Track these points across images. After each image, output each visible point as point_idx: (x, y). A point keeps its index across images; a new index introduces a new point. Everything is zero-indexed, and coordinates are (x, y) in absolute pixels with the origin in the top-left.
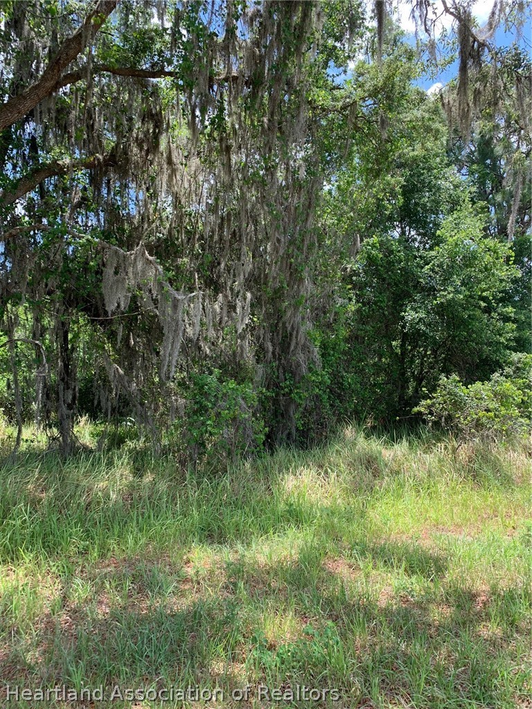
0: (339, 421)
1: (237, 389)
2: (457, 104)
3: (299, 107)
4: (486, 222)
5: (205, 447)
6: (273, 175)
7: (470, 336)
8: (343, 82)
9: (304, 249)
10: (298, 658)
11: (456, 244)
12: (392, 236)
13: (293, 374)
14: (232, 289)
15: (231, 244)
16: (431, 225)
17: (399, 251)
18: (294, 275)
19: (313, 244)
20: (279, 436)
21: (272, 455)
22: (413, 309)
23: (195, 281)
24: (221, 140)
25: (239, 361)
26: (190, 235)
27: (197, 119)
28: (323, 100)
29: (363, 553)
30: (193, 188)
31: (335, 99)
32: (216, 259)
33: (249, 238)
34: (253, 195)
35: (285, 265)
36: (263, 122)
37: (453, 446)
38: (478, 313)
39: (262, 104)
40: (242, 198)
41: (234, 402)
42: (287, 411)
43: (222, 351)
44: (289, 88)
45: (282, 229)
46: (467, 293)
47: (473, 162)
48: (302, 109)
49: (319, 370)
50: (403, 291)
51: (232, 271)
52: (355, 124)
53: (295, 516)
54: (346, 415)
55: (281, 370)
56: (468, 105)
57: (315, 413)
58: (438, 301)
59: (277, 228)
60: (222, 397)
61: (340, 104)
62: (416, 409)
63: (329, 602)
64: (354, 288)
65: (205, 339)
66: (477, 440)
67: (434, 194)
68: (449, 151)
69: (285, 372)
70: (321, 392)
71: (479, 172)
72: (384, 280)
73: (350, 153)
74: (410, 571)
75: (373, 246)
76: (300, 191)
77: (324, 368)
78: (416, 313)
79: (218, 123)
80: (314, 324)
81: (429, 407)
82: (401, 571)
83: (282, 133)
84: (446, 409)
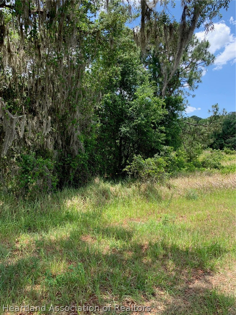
0: (92, 175)
1: (44, 162)
2: (140, 36)
3: (73, 30)
4: (155, 90)
5: (28, 189)
6: (61, 61)
7: (147, 139)
8: (94, 20)
9: (76, 97)
10: (65, 280)
11: (142, 99)
12: (116, 94)
13: (72, 155)
14: (42, 114)
15: (41, 93)
16: (133, 90)
17: (119, 101)
18: (72, 109)
19: (80, 95)
20: (65, 182)
21: (61, 191)
22: (125, 127)
23: (23, 110)
24: (35, 42)
25: (45, 149)
26: (21, 87)
27: (24, 31)
28: (84, 28)
29: (98, 232)
30: (22, 65)
31: (90, 28)
32: (34, 100)
33: (50, 90)
34: (51, 71)
35: (67, 104)
36: (56, 35)
37: (139, 185)
38: (151, 129)
39: (55, 27)
40: (46, 71)
41: (42, 168)
42: (69, 172)
43: (37, 144)
44: (68, 20)
45: (65, 87)
46: (146, 121)
47: (151, 63)
48: (74, 31)
49: (83, 153)
50: (121, 119)
51: (41, 106)
52: (99, 41)
53: (70, 218)
54: (96, 173)
55: (66, 153)
56: (145, 37)
57: (82, 172)
58: (135, 123)
59: (63, 87)
60: (36, 166)
61: (92, 31)
62: (124, 170)
63: (81, 254)
64: (99, 117)
65: (28, 138)
66: (148, 182)
67: (134, 76)
68: (141, 57)
69: (67, 154)
70: (84, 163)
71: (153, 68)
72: (113, 113)
73: (98, 55)
74: (118, 238)
75: (108, 98)
76: (74, 70)
77: (85, 152)
78: (126, 128)
79: (33, 33)
80: (81, 132)
81: (129, 168)
82: (114, 238)
83: (65, 42)
84: (136, 170)
